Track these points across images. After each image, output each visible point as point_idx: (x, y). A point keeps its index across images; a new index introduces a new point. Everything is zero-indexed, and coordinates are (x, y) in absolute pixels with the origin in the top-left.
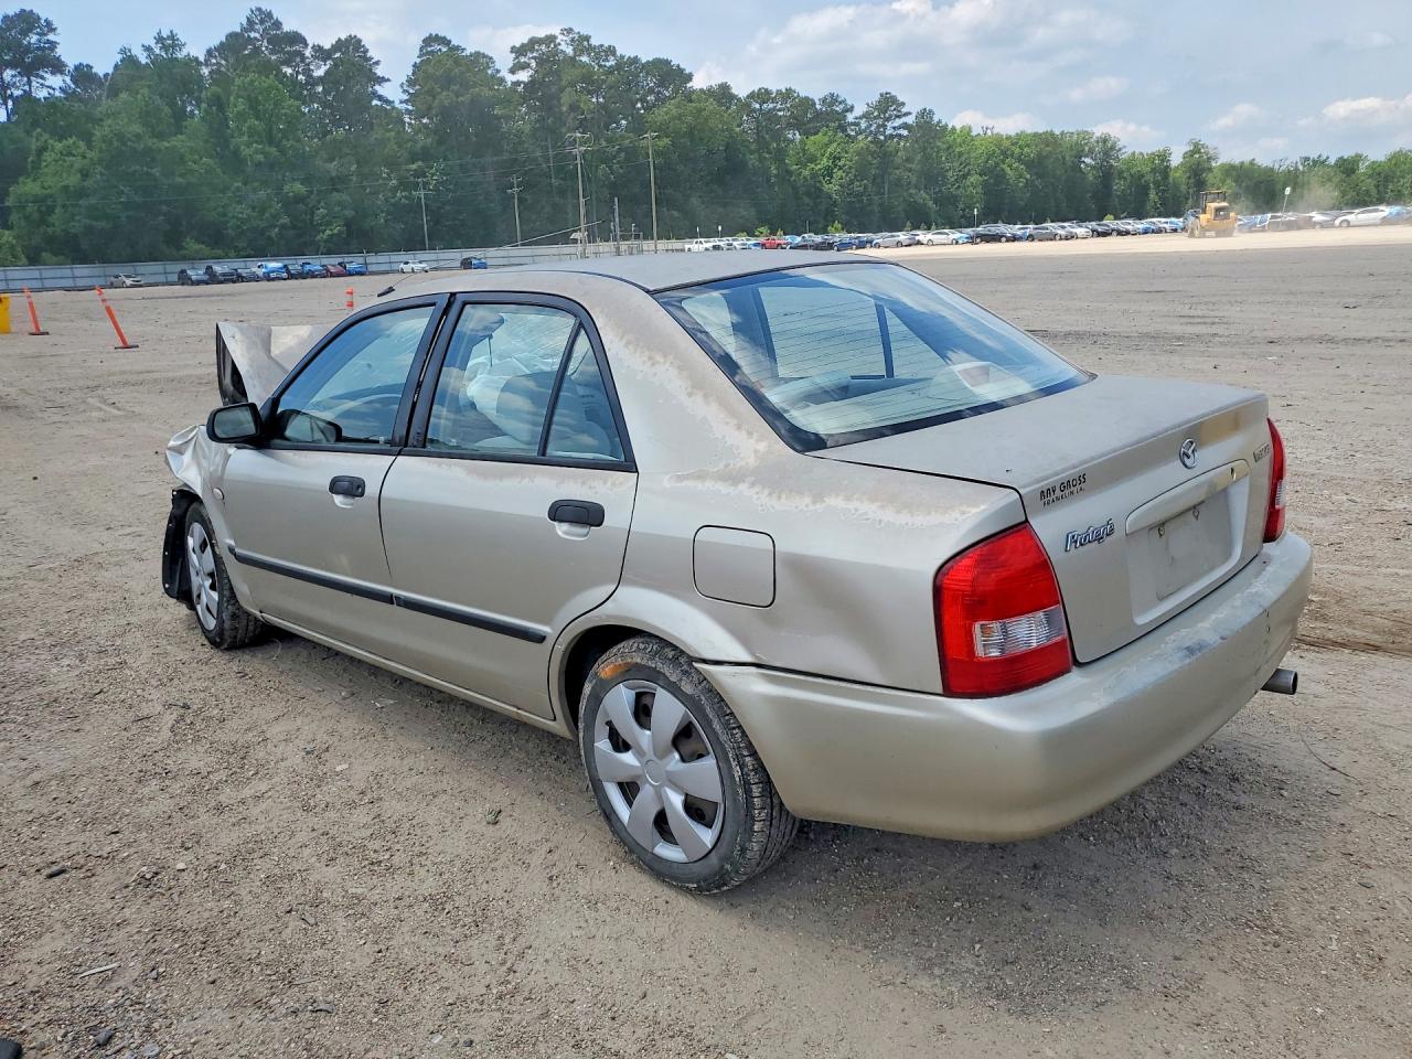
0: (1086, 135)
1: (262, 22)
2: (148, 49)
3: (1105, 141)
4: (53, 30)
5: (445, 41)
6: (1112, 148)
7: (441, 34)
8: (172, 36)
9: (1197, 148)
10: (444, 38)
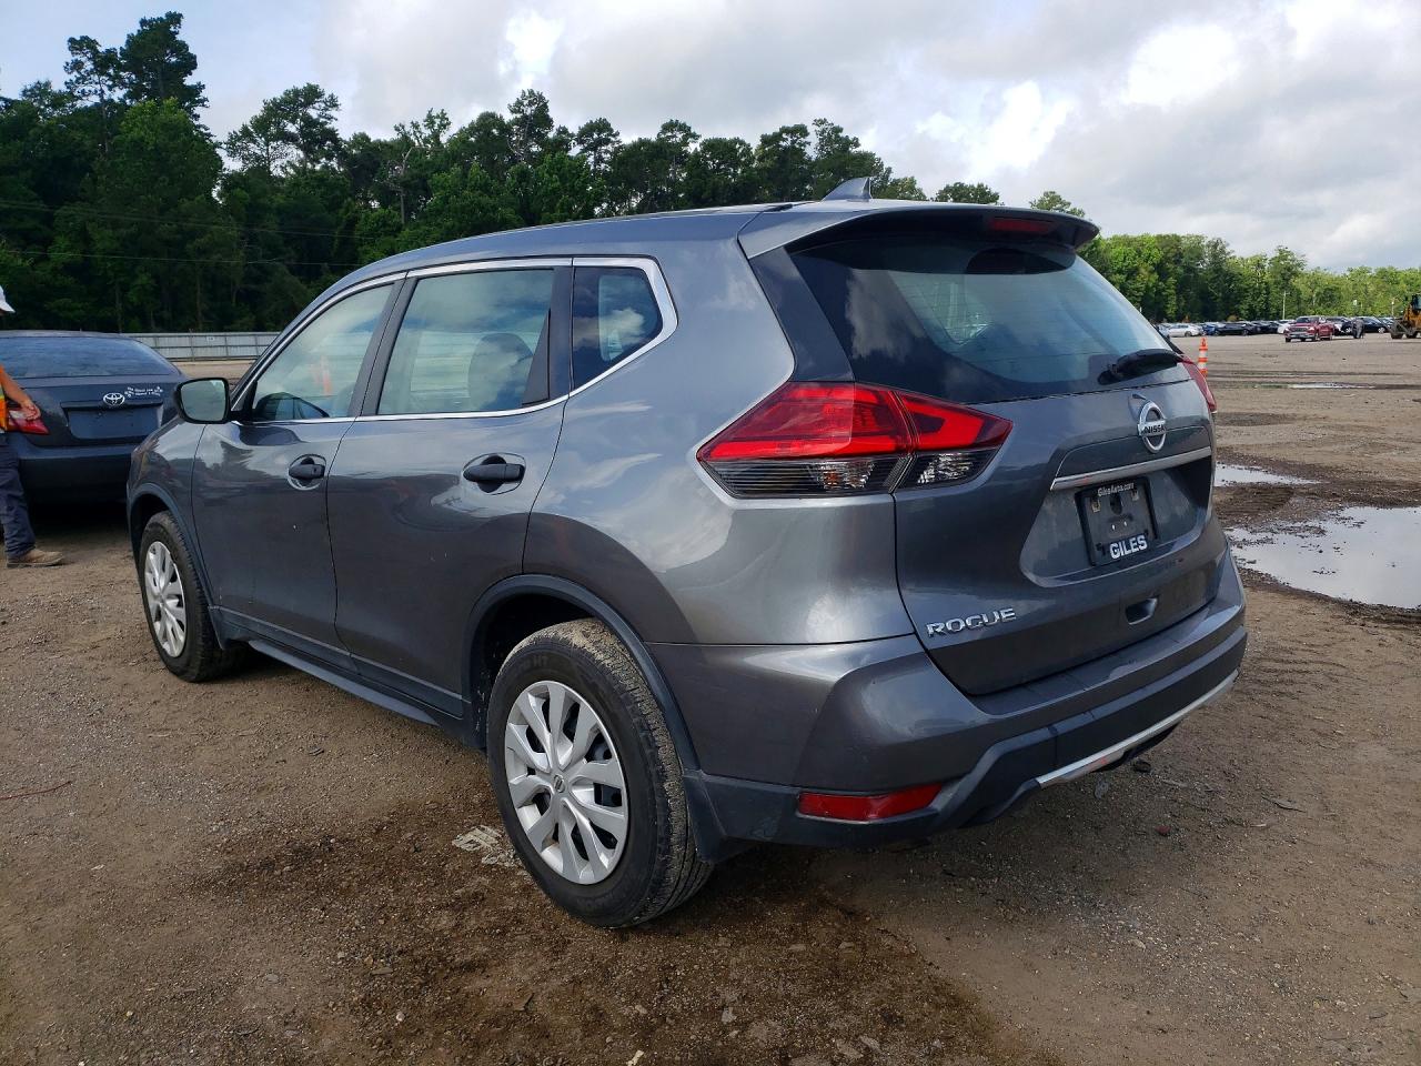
0: (1199, 238)
1: (530, 104)
2: (416, 126)
3: (1215, 246)
4: (336, 105)
5: (684, 128)
6: (1222, 251)
7: (681, 121)
8: (443, 116)
9: (1283, 254)
10: (684, 124)
